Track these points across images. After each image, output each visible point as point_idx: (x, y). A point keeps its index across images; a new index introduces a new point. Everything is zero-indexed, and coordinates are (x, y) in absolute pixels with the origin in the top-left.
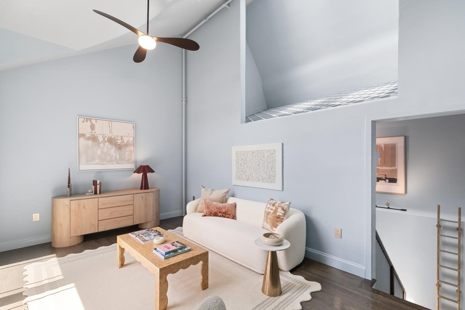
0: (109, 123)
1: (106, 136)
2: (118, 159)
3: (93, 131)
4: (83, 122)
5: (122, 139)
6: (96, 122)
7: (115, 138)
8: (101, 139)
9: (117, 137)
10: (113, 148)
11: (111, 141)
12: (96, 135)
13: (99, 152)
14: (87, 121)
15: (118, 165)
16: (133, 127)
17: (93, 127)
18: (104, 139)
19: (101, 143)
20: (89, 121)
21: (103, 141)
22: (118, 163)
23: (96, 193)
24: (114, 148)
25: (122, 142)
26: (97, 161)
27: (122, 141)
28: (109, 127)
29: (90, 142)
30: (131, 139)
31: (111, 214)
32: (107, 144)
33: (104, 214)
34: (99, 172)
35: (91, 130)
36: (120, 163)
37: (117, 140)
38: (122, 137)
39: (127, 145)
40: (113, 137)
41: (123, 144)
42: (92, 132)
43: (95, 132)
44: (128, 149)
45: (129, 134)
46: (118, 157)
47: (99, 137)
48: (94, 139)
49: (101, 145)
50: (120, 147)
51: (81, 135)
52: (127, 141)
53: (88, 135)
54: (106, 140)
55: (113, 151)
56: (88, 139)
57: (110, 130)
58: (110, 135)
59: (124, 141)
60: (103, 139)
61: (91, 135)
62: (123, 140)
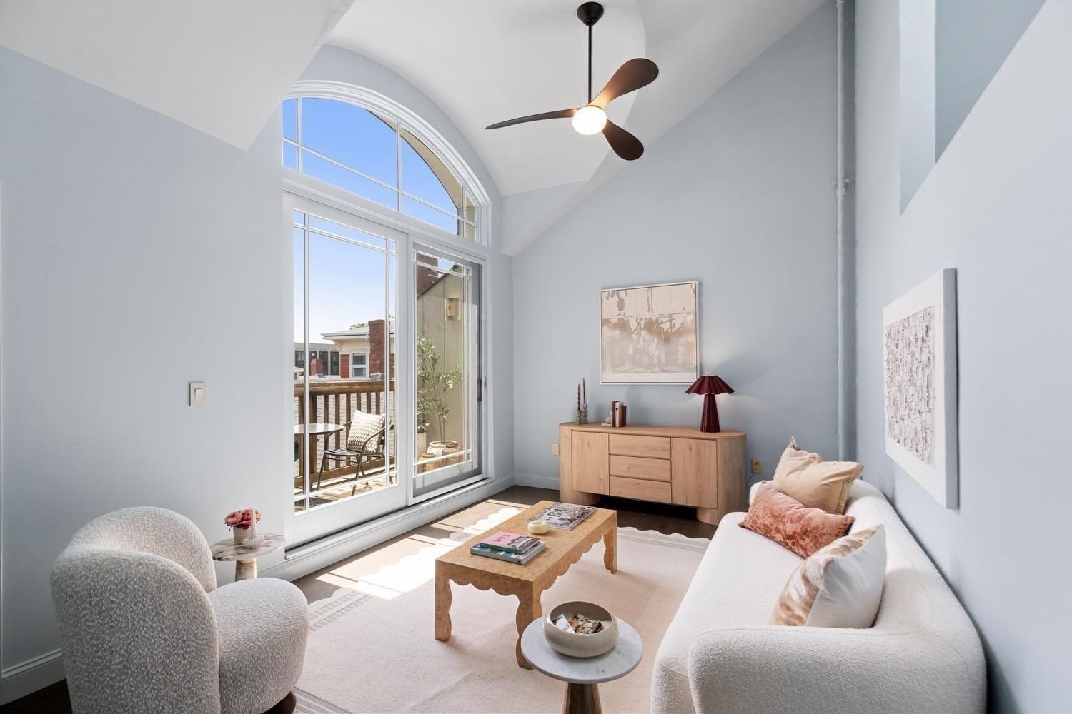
0: (647, 291)
1: (642, 317)
2: (663, 361)
3: (622, 312)
4: (607, 298)
5: (670, 321)
6: (626, 294)
7: (657, 319)
8: (633, 325)
9: (661, 318)
10: (654, 341)
11: (651, 326)
12: (626, 319)
13: (631, 351)
14: (612, 296)
15: (662, 374)
16: (695, 292)
17: (621, 305)
18: (639, 324)
19: (633, 332)
20: (616, 296)
21: (637, 328)
22: (663, 371)
23: (614, 425)
24: (656, 339)
25: (671, 327)
26: (627, 367)
27: (671, 324)
28: (648, 299)
29: (617, 332)
30: (690, 318)
31: (629, 468)
32: (644, 333)
33: (620, 466)
34: (634, 386)
35: (619, 310)
36: (668, 371)
37: (662, 322)
38: (671, 316)
39: (681, 332)
40: (654, 318)
41: (673, 330)
42: (620, 314)
43: (625, 314)
44: (682, 340)
45: (684, 309)
46: (663, 358)
47: (631, 323)
48: (623, 325)
49: (635, 336)
50: (666, 338)
51: (605, 322)
52: (682, 324)
53: (614, 321)
54: (643, 326)
55: (654, 347)
56: (615, 326)
57: (649, 306)
58: (649, 315)
59: (674, 324)
60: (637, 325)
61: (620, 319)
62: (673, 322)
